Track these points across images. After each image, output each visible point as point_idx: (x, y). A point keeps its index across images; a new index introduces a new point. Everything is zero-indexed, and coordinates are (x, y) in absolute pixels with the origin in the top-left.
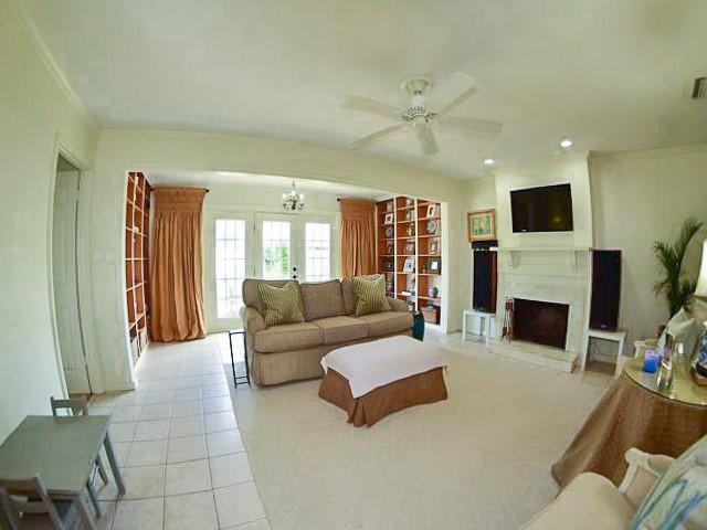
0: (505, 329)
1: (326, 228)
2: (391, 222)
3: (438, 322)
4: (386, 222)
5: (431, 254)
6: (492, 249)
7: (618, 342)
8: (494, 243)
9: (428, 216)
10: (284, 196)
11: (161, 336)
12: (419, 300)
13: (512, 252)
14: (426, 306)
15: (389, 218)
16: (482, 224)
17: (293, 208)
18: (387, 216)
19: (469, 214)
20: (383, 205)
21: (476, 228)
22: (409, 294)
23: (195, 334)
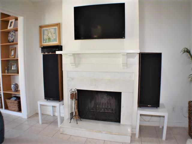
0: (72, 114)
3: (20, 110)
5: (12, 57)
6: (58, 52)
7: (164, 117)
8: (60, 48)
9: (9, 28)
12: (4, 93)
13: (74, 55)
14: (10, 98)
16: (50, 35)
19: (41, 27)
21: (46, 37)
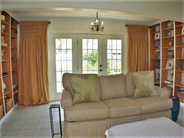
1: (119, 42)
2: (158, 38)
4: (155, 38)
9: (183, 33)
10: (92, 24)
11: (23, 102)
12: (175, 86)
15: (157, 36)
17: (98, 30)
18: (156, 34)
20: (153, 28)
22: (169, 82)
23: (42, 102)
